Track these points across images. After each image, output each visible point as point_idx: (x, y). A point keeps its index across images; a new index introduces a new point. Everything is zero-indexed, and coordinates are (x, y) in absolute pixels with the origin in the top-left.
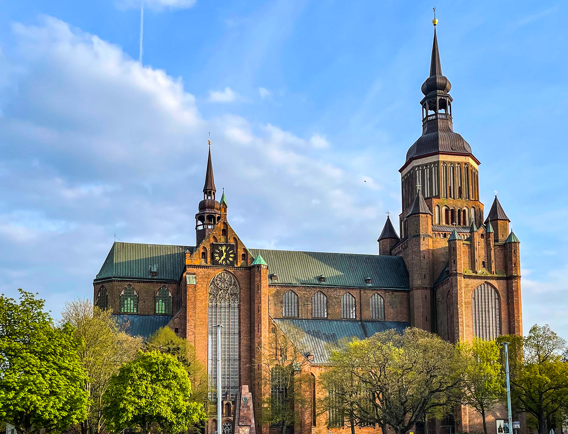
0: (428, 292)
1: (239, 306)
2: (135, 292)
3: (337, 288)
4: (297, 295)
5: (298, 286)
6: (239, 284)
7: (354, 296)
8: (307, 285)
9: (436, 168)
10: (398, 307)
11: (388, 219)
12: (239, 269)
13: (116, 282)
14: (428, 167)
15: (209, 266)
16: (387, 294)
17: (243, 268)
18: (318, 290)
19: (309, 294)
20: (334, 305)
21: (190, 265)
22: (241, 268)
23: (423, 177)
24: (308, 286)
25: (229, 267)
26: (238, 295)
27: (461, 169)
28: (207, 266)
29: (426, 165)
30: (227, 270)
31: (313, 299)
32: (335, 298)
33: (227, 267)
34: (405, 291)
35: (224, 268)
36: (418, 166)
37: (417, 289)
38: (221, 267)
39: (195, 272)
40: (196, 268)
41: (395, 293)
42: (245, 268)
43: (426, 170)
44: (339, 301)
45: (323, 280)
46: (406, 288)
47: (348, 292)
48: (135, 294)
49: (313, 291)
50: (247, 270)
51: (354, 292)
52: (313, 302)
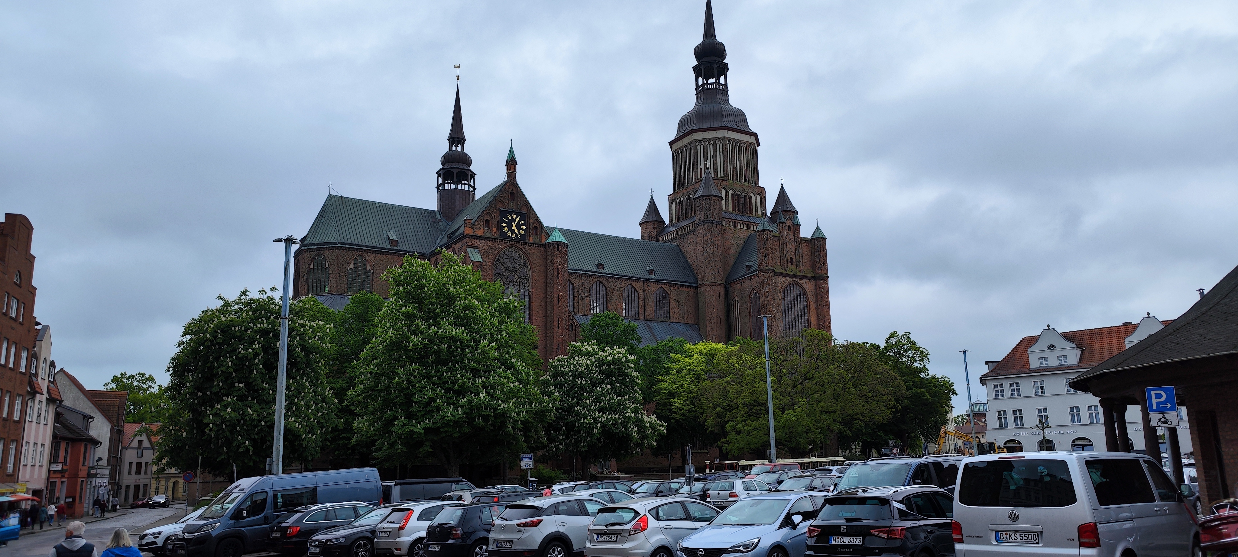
0: (722, 290)
1: (530, 295)
2: (368, 265)
3: (618, 278)
4: (573, 284)
5: (574, 273)
6: (531, 265)
7: (637, 289)
8: (584, 272)
9: (721, 144)
10: (684, 305)
11: (652, 199)
12: (531, 246)
13: (344, 249)
14: (712, 142)
15: (495, 239)
16: (672, 288)
17: (536, 244)
18: (597, 279)
19: (586, 284)
20: (615, 299)
21: (472, 236)
22: (533, 244)
23: (705, 154)
24: (586, 274)
25: (519, 242)
26: (530, 279)
27: (746, 149)
28: (492, 239)
29: (709, 140)
30: (517, 245)
31: (591, 290)
32: (617, 291)
33: (517, 242)
34: (690, 286)
35: (513, 242)
36: (700, 140)
37: (711, 284)
38: (510, 241)
39: (477, 245)
40: (479, 239)
41: (681, 289)
42: (538, 244)
43: (708, 146)
44: (621, 295)
45: (601, 267)
46: (692, 283)
47: (630, 284)
48: (369, 268)
49: (591, 280)
50: (541, 247)
51: (637, 285)
52: (592, 293)
